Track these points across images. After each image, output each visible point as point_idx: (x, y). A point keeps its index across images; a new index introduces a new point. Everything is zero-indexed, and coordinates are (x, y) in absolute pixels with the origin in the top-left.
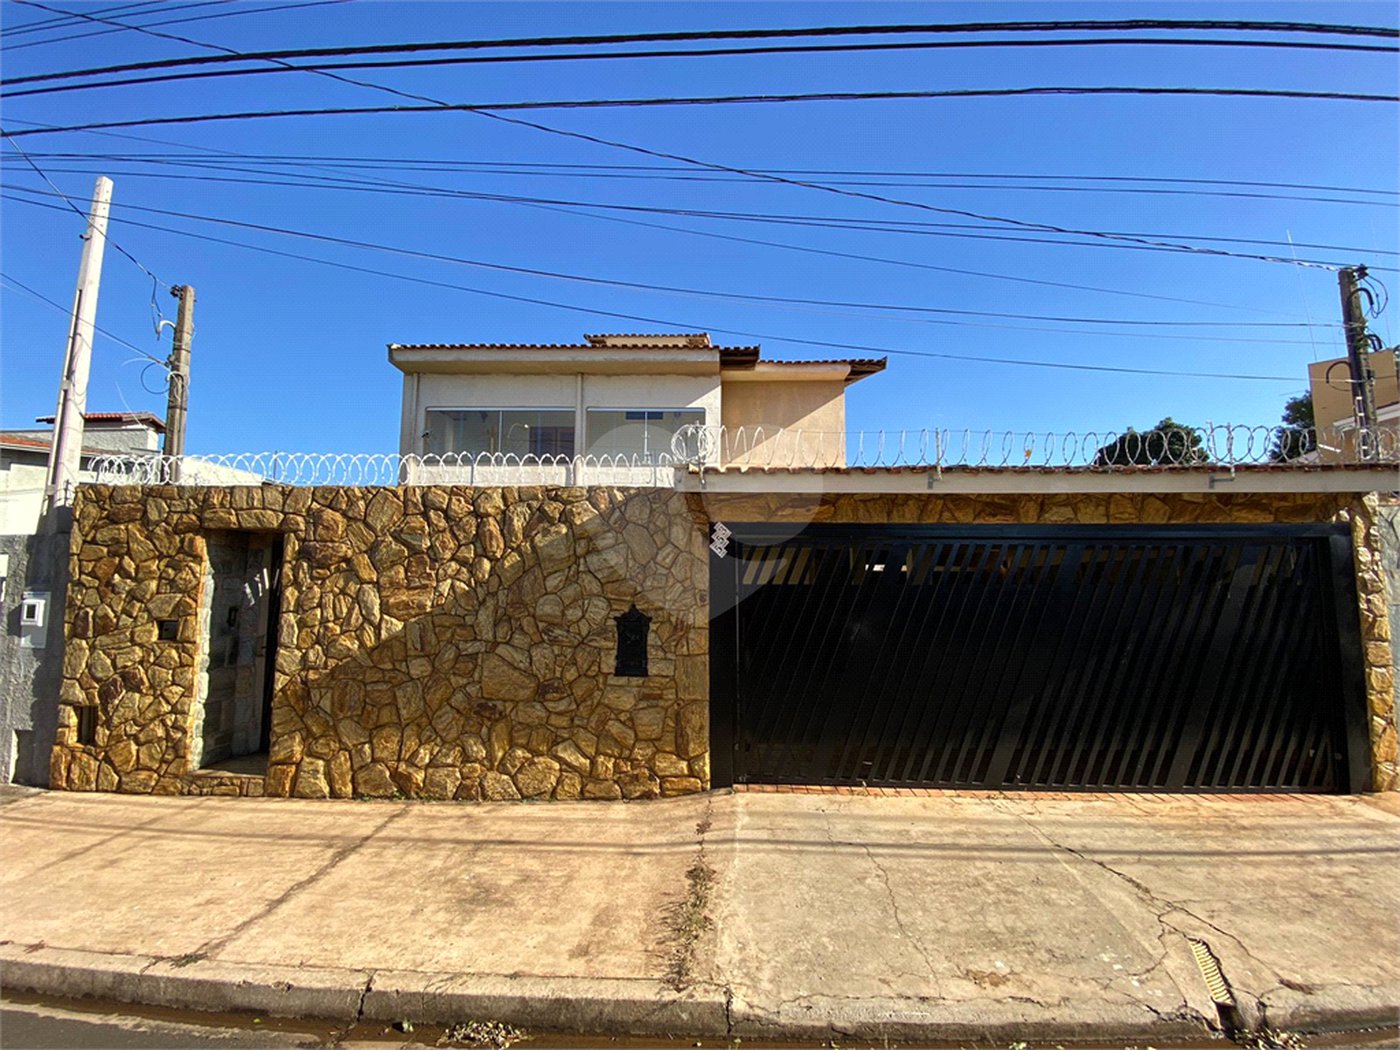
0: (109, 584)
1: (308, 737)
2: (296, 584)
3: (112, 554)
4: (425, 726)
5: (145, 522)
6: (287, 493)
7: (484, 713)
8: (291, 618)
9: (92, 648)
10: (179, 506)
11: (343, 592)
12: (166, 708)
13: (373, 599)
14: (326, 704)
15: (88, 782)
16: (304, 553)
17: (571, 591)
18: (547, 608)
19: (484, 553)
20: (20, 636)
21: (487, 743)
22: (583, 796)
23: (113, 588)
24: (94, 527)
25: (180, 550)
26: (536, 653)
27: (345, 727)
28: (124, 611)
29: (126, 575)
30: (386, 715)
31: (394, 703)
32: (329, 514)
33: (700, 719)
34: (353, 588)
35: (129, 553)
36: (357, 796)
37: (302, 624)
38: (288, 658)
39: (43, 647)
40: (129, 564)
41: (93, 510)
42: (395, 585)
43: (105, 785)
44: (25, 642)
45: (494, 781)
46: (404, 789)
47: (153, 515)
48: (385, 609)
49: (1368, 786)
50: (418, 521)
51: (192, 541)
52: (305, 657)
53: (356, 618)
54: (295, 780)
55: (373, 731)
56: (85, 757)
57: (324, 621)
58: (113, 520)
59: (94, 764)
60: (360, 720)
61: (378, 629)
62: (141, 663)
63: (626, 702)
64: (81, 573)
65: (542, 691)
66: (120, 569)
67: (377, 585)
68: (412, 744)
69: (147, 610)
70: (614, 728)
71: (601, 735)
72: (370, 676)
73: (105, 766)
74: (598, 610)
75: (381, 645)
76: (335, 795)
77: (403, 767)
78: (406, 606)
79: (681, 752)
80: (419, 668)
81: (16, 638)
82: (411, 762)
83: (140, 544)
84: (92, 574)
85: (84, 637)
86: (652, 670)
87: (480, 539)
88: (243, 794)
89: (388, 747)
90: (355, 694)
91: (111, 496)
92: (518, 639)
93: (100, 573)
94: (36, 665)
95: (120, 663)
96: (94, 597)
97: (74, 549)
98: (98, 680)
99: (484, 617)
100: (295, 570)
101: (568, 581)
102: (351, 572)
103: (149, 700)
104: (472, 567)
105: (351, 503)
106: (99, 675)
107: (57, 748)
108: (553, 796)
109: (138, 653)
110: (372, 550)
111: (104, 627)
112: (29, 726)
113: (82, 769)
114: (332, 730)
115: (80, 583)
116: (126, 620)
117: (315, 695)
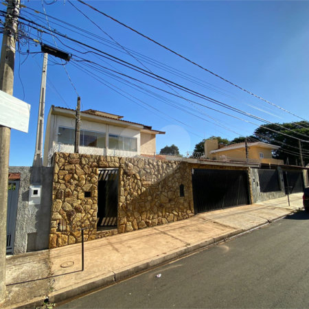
0: (69, 182)
1: (128, 217)
2: (123, 180)
3: (69, 173)
4: (151, 210)
5: (81, 164)
6: (120, 159)
7: (161, 206)
8: (122, 189)
9: (64, 202)
10: (91, 160)
11: (134, 182)
12: (90, 216)
13: (140, 183)
14: (131, 209)
15: (65, 242)
16: (125, 173)
17: (173, 181)
18: (170, 184)
19: (159, 173)
20: (28, 201)
21: (162, 212)
22: (178, 220)
23: (71, 184)
24: (63, 165)
25: (92, 172)
26: (169, 193)
27: (136, 213)
28: (74, 190)
29: (75, 179)
30: (144, 209)
31: (145, 207)
32: (130, 164)
33: (192, 203)
34: (136, 181)
35: (76, 173)
36: (139, 229)
37: (125, 190)
38: (122, 199)
39: (39, 203)
40: (76, 176)
41: (63, 160)
42: (144, 180)
43: (72, 242)
44: (31, 203)
45: (164, 220)
46: (148, 225)
47: (84, 162)
48: (142, 185)
49: (251, 204)
50: (148, 167)
51: (96, 170)
52: (126, 198)
53: (137, 188)
54: (125, 228)
55: (141, 213)
56: (63, 236)
57: (130, 189)
58: (70, 163)
59: (67, 237)
60: (138, 212)
61: (141, 190)
62: (81, 204)
63: (182, 201)
64: (58, 179)
65: (170, 200)
66: (73, 178)
67: (140, 180)
68: (149, 215)
69: (82, 189)
70: (181, 206)
71: (179, 208)
72: (140, 201)
73: (71, 237)
74: (177, 185)
75: (142, 194)
76: (135, 230)
77: (147, 220)
78: (146, 185)
79: (190, 209)
80: (149, 198)
81: (27, 202)
82: (149, 219)
83: (79, 170)
84: (63, 179)
85: (60, 199)
86: (185, 195)
87: (158, 170)
88: (113, 234)
89: (144, 217)
90: (137, 205)
91: (69, 156)
92: (166, 191)
93: (66, 179)
94: (37, 210)
95: (75, 205)
96: (63, 186)
97: (56, 172)
98: (65, 211)
99: (160, 186)
100: (123, 177)
101: (173, 179)
102: (135, 177)
103: (84, 214)
104: (157, 176)
105: (134, 162)
106: (67, 209)
107: (52, 235)
108: (173, 221)
109: (80, 202)
110: (139, 172)
111: (68, 195)
112: (35, 231)
113: (63, 239)
114: (133, 215)
115: (58, 182)
116: (75, 192)
117: (129, 207)
